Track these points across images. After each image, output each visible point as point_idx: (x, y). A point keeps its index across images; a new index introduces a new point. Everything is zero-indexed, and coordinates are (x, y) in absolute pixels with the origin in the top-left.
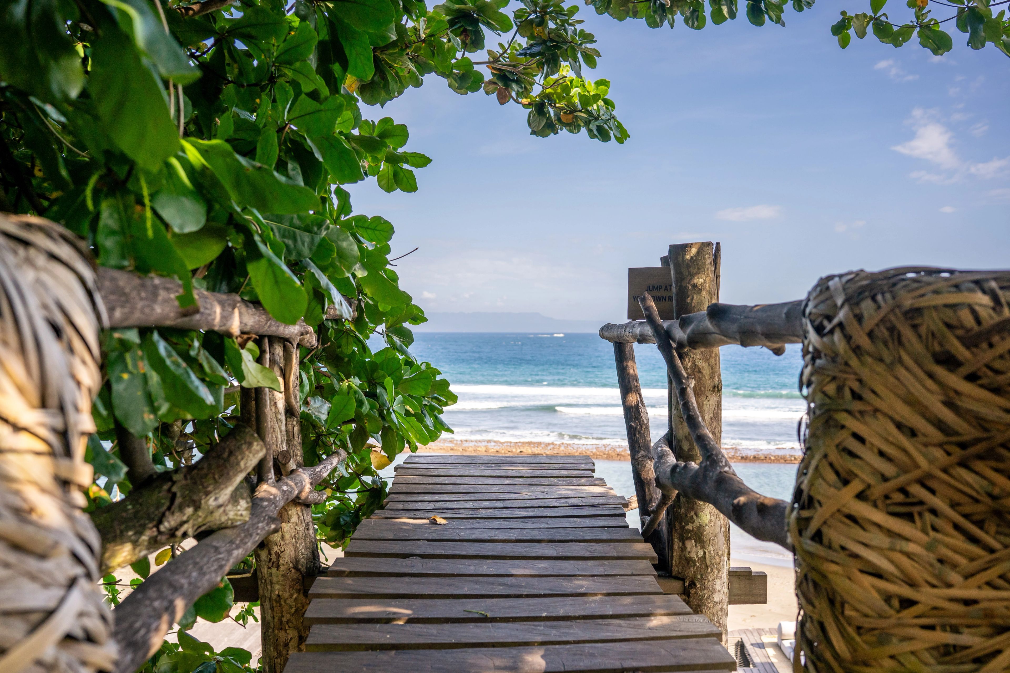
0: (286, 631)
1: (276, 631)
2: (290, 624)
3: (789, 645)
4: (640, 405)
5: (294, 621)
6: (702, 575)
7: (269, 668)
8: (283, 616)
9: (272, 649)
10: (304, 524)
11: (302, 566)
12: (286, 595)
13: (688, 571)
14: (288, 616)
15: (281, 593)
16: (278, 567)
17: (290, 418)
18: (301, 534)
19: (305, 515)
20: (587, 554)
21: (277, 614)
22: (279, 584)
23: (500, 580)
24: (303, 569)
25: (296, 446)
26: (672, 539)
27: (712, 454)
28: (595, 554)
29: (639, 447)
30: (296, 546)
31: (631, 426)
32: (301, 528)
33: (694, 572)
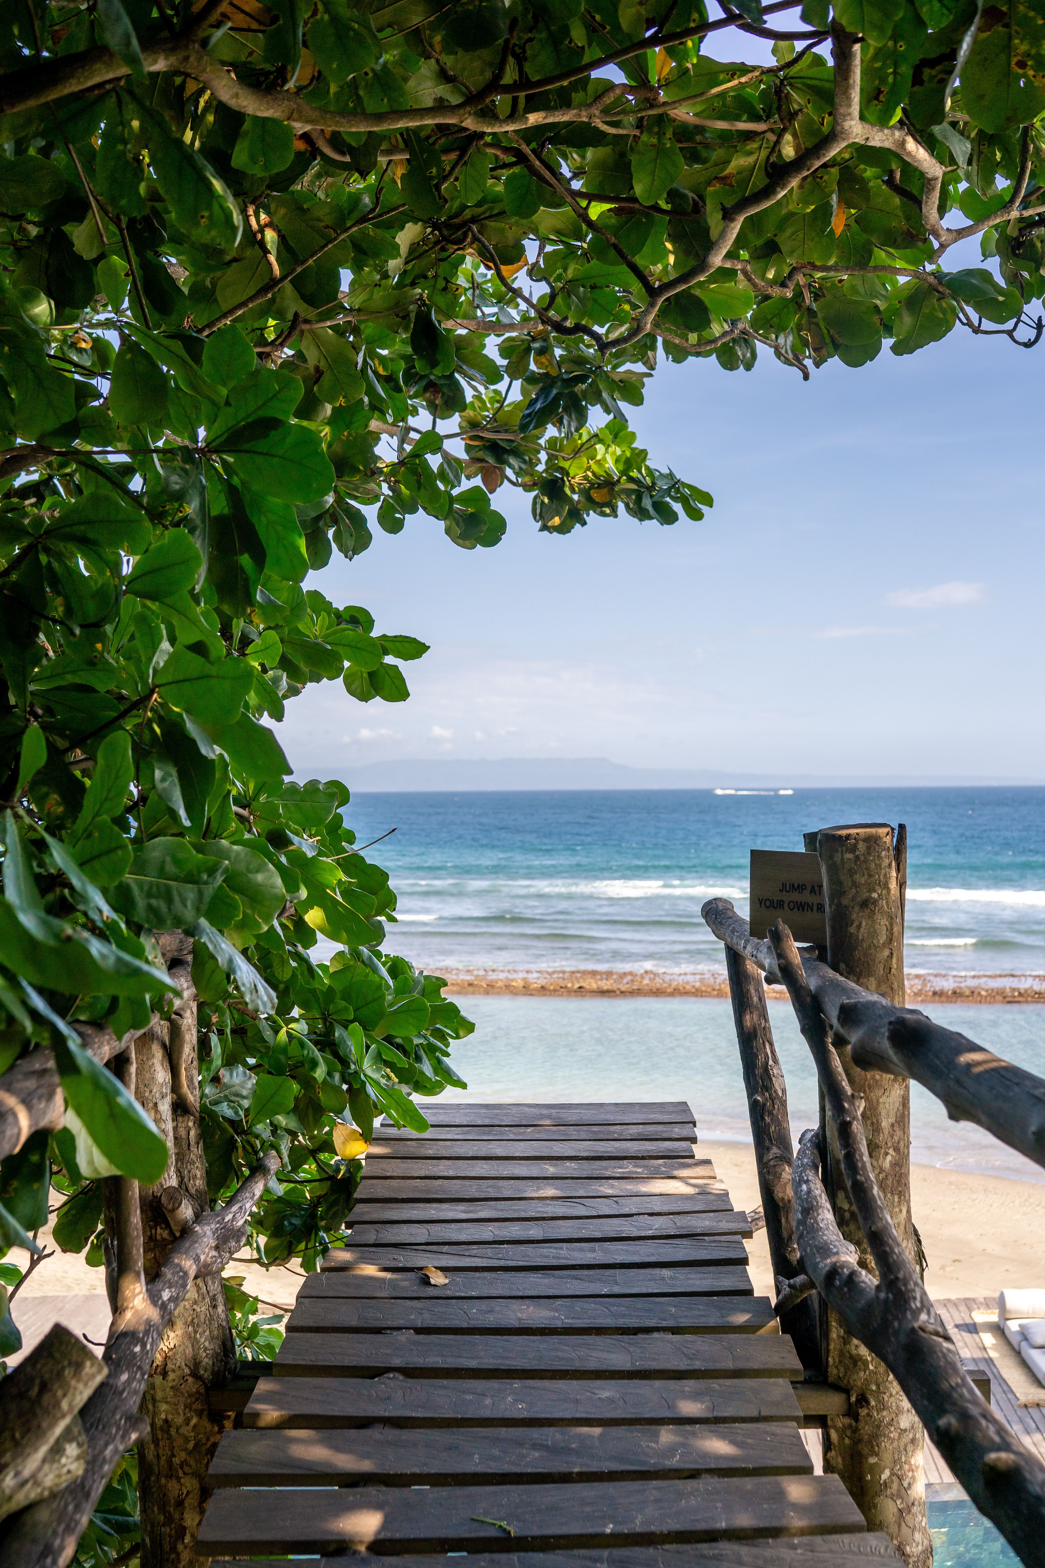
0: (178, 1479)
1: (163, 1481)
2: (186, 1469)
3: (1018, 1329)
4: (771, 1062)
5: (192, 1463)
6: (878, 1386)
7: (151, 1541)
8: (173, 1456)
9: (155, 1509)
10: (208, 1300)
11: (206, 1370)
12: (179, 1420)
13: (855, 1377)
14: (183, 1455)
15: (170, 1417)
16: (165, 1374)
17: (182, 1116)
18: (202, 1317)
19: (210, 1283)
20: (683, 1364)
21: (165, 1452)
22: (166, 1403)
23: (535, 1433)
24: (207, 1375)
25: (193, 1163)
26: (827, 1322)
27: (897, 1278)
28: (698, 1365)
29: (770, 1140)
30: (195, 1338)
31: (756, 1101)
32: (202, 1309)
33: (866, 1380)
